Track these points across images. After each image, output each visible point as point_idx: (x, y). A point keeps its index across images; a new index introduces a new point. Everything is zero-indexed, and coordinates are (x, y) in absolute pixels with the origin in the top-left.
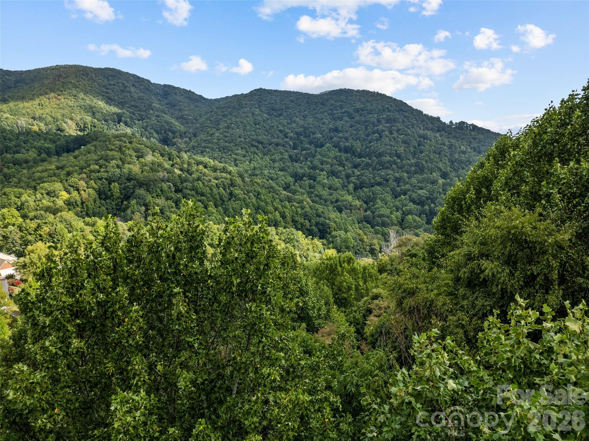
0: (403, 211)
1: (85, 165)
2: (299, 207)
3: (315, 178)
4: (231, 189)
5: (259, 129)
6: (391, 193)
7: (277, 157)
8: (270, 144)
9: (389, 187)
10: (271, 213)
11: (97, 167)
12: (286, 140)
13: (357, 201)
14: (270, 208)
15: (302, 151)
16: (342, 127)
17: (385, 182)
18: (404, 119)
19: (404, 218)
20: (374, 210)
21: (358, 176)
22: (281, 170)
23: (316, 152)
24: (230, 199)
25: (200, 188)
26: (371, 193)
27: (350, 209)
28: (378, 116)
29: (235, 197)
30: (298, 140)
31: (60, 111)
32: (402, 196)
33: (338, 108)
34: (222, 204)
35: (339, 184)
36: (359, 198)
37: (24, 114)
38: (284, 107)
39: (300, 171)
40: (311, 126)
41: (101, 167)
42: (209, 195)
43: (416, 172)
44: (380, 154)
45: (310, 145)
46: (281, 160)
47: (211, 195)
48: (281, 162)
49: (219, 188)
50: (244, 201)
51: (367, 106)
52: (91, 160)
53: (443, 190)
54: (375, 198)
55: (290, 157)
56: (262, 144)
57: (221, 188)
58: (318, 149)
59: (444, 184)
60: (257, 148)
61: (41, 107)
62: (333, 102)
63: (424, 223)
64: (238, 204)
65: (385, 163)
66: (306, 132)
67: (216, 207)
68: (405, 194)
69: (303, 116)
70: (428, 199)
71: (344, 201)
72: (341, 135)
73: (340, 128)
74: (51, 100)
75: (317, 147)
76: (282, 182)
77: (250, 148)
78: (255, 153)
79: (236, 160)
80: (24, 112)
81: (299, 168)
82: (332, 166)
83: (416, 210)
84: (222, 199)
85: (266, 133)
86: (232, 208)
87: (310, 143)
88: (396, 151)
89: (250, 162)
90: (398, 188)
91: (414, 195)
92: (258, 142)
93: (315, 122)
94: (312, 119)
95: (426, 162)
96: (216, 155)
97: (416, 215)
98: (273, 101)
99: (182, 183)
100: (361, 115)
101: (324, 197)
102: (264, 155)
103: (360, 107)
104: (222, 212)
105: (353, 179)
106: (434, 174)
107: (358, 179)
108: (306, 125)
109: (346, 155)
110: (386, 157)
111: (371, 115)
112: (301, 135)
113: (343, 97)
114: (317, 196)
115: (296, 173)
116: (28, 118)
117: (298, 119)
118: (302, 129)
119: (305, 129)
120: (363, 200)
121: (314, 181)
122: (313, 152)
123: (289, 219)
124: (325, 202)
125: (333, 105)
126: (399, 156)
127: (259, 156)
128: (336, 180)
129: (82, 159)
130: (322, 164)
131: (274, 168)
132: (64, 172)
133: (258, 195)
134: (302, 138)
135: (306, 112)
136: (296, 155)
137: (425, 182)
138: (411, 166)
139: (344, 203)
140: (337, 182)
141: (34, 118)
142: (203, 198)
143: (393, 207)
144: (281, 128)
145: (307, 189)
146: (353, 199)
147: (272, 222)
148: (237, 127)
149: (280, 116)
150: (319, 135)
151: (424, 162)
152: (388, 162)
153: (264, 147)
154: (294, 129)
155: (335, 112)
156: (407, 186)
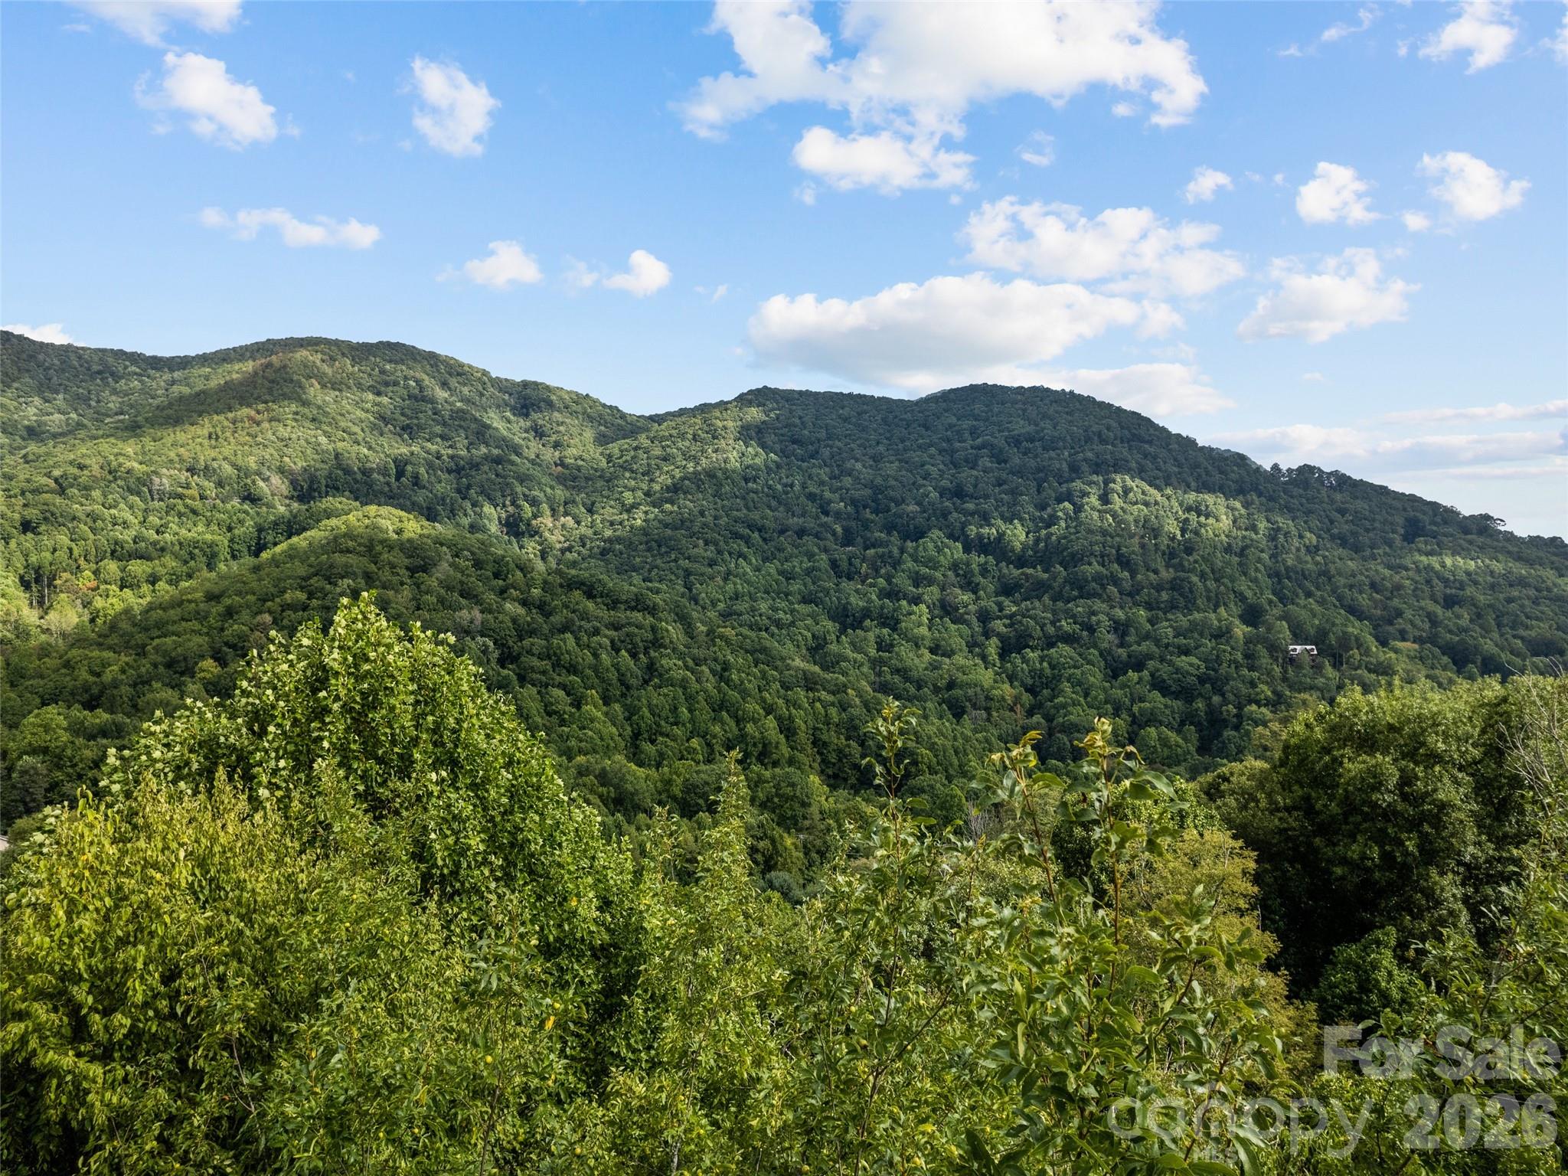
0: (1133, 716)
1: (272, 590)
2: (833, 704)
3: (898, 622)
4: (652, 654)
5: (756, 492)
6: (1102, 664)
7: (798, 565)
8: (782, 532)
9: (1095, 646)
10: (755, 721)
11: (302, 596)
12: (824, 519)
13: (1007, 686)
14: (752, 707)
15: (866, 548)
16: (975, 486)
17: (1085, 633)
18: (1143, 462)
19: (1137, 735)
20: (1053, 711)
21: (1011, 617)
22: (805, 600)
23: (902, 550)
24: (646, 682)
25: (568, 652)
26: (1045, 664)
27: (988, 709)
28: (1070, 455)
29: (661, 675)
30: (857, 519)
31: (255, 450)
32: (1130, 673)
33: (967, 435)
34: (623, 695)
35: (958, 640)
36: (1011, 678)
37: (171, 461)
38: (823, 434)
39: (857, 602)
40: (893, 483)
41: (311, 596)
42: (589, 672)
43: (1173, 606)
44: (1073, 555)
45: (889, 534)
46: (808, 572)
47: (596, 671)
48: (808, 580)
49: (618, 651)
50: (685, 688)
51: (1043, 429)
52: (289, 577)
53: (1247, 656)
54: (1058, 678)
55: (834, 564)
56: (760, 531)
57: (623, 652)
58: (909, 544)
59: (1248, 641)
60: (747, 541)
61: (213, 442)
62: (954, 420)
63: (1192, 749)
64: (665, 695)
65: (1086, 581)
66: (879, 500)
67: (606, 703)
68: (1139, 667)
69: (874, 458)
70: (1202, 679)
71: (969, 685)
72: (970, 506)
73: (970, 489)
74: (240, 425)
75: (906, 536)
76: (805, 633)
77: (727, 543)
78: (741, 555)
79: (688, 573)
80: (172, 455)
81: (856, 596)
82: (943, 589)
83: (1167, 712)
84: (622, 682)
85: (774, 503)
86: (649, 706)
87: (889, 528)
88: (1118, 549)
89: (726, 579)
90: (1120, 650)
91: (1165, 671)
92: (749, 527)
93: (904, 473)
94: (897, 464)
95: (1203, 576)
96: (638, 560)
97: (1169, 726)
98: (797, 421)
99: (521, 638)
100: (1025, 454)
101: (914, 674)
102: (765, 560)
103: (1023, 431)
104: (621, 717)
105: (999, 625)
106: (1222, 610)
107: (1011, 625)
108: (879, 481)
109: (982, 559)
110: (1090, 564)
111: (1052, 454)
112: (865, 507)
113: (978, 408)
114: (898, 671)
115: (845, 609)
116: (180, 470)
117: (859, 466)
118: (868, 492)
119: (877, 490)
120: (1023, 684)
121: (894, 629)
122: (896, 551)
123: (803, 736)
124: (919, 688)
125: (951, 426)
126: (1124, 562)
127: (750, 564)
128: (953, 627)
129: (268, 575)
130: (917, 586)
131: (787, 595)
132: (220, 608)
133: (724, 670)
134: (868, 514)
135: (881, 448)
136: (850, 559)
137: (1196, 635)
138: (1159, 588)
139: (970, 692)
140: (955, 635)
141: (192, 470)
142: (572, 678)
143: (1106, 702)
144: (813, 488)
145: (873, 652)
146: (996, 681)
147: (755, 745)
148: (699, 487)
149: (812, 457)
150: (912, 508)
151: (1195, 579)
152: (1094, 579)
153: (765, 540)
154: (848, 490)
155: (957, 445)
156: (1146, 646)
